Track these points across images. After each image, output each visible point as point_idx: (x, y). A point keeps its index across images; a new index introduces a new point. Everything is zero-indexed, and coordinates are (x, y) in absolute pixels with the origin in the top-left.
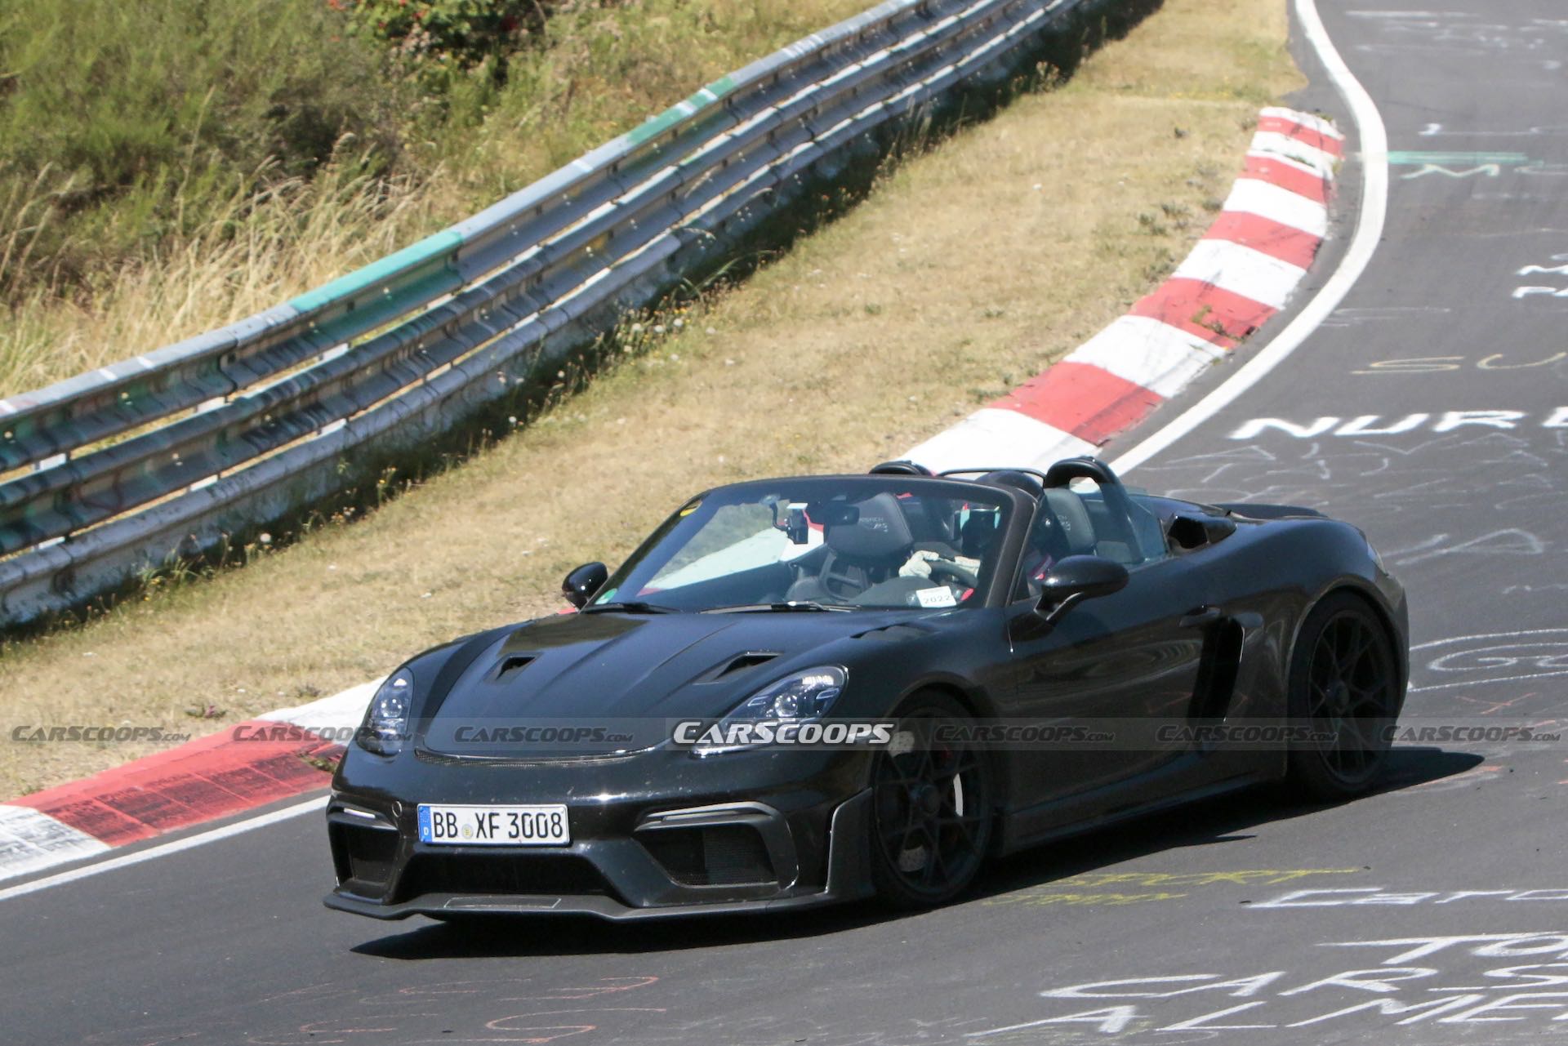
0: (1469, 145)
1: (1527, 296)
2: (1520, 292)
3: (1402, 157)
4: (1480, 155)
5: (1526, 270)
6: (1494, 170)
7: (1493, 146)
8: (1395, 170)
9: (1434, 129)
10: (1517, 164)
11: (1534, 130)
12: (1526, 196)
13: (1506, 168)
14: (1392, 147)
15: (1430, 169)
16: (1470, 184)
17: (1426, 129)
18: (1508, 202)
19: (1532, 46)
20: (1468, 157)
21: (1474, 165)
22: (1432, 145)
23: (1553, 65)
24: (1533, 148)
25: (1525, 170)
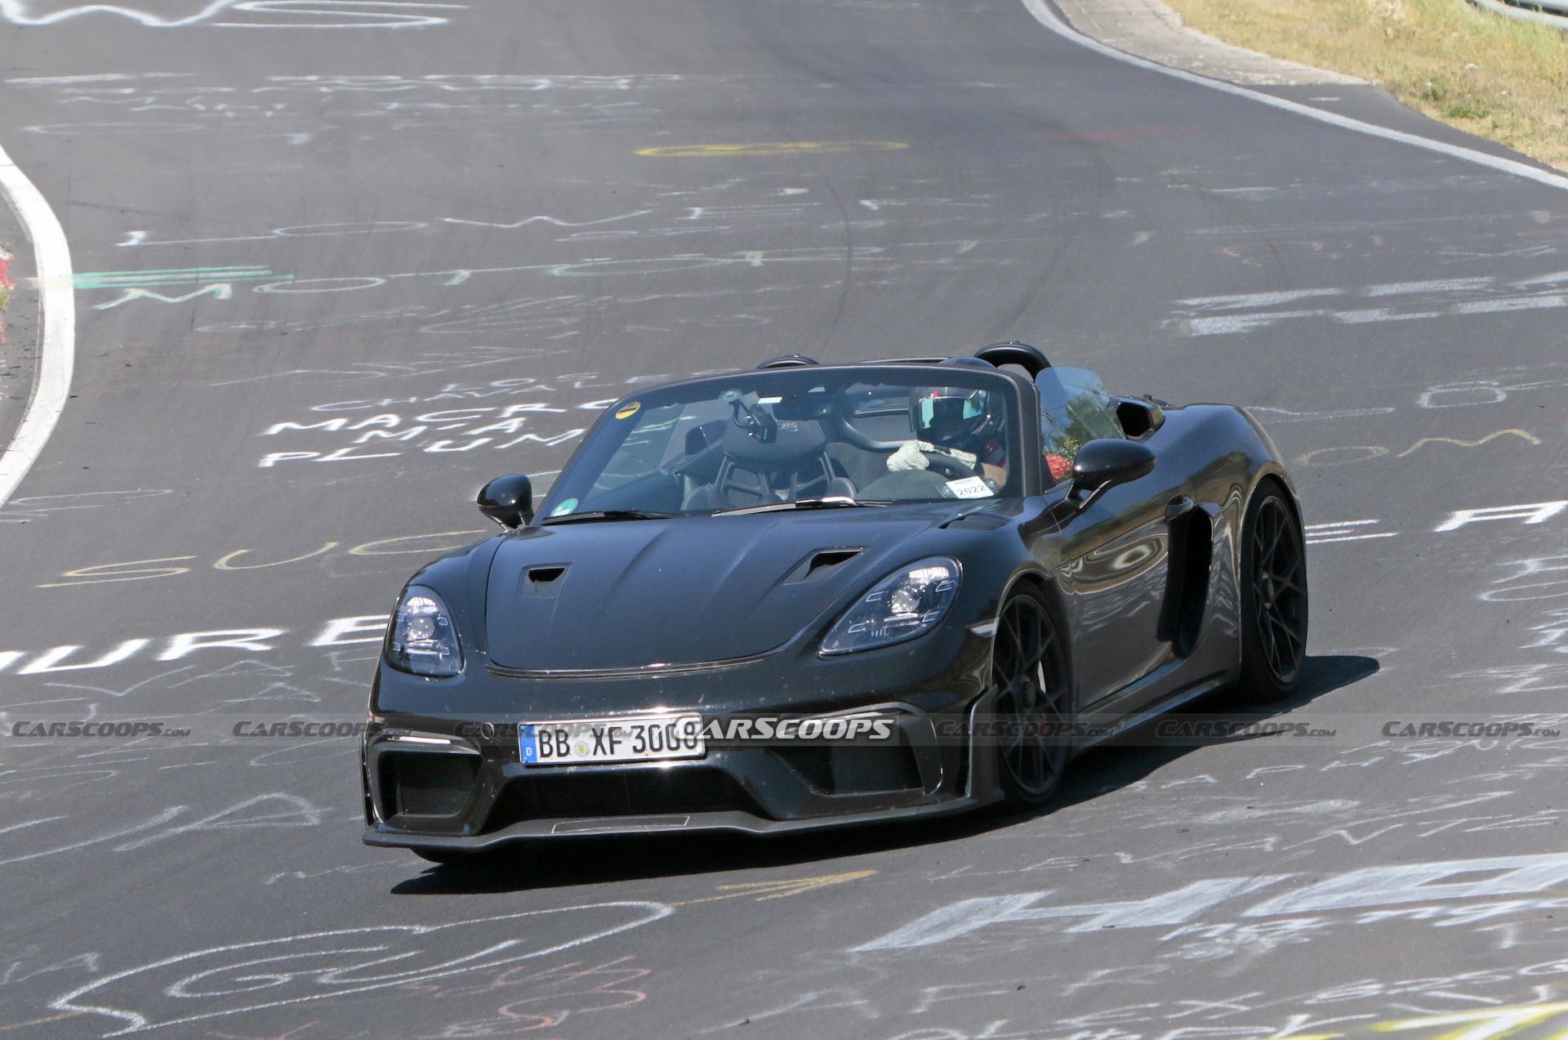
0: (187, 257)
1: (278, 463)
2: (270, 460)
3: (94, 280)
4: (204, 272)
5: (276, 429)
6: (224, 291)
7: (224, 257)
8: (83, 298)
9: (137, 237)
10: (258, 281)
11: (277, 231)
12: (272, 324)
13: (240, 286)
14: (78, 268)
15: (134, 294)
16: (191, 314)
17: (128, 238)
18: (246, 335)
19: (269, 114)
20: (188, 275)
21: (195, 286)
22: (135, 260)
23: (300, 138)
24: (279, 258)
25: (267, 288)
